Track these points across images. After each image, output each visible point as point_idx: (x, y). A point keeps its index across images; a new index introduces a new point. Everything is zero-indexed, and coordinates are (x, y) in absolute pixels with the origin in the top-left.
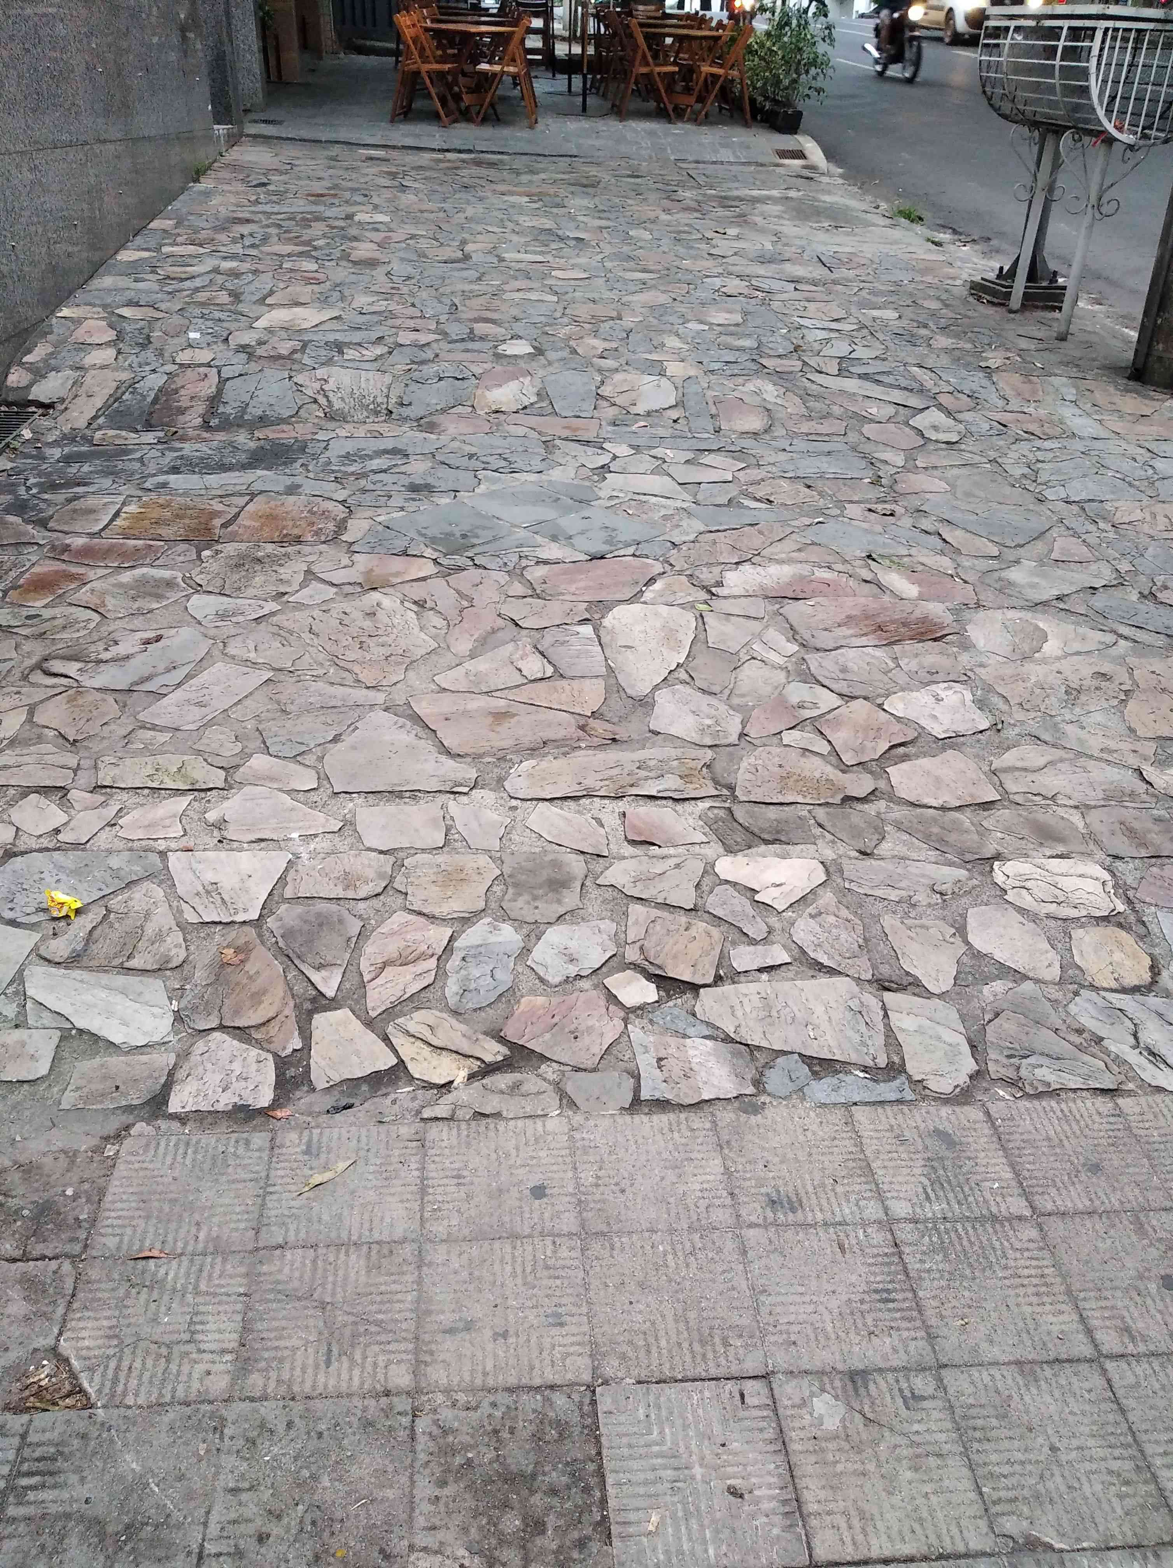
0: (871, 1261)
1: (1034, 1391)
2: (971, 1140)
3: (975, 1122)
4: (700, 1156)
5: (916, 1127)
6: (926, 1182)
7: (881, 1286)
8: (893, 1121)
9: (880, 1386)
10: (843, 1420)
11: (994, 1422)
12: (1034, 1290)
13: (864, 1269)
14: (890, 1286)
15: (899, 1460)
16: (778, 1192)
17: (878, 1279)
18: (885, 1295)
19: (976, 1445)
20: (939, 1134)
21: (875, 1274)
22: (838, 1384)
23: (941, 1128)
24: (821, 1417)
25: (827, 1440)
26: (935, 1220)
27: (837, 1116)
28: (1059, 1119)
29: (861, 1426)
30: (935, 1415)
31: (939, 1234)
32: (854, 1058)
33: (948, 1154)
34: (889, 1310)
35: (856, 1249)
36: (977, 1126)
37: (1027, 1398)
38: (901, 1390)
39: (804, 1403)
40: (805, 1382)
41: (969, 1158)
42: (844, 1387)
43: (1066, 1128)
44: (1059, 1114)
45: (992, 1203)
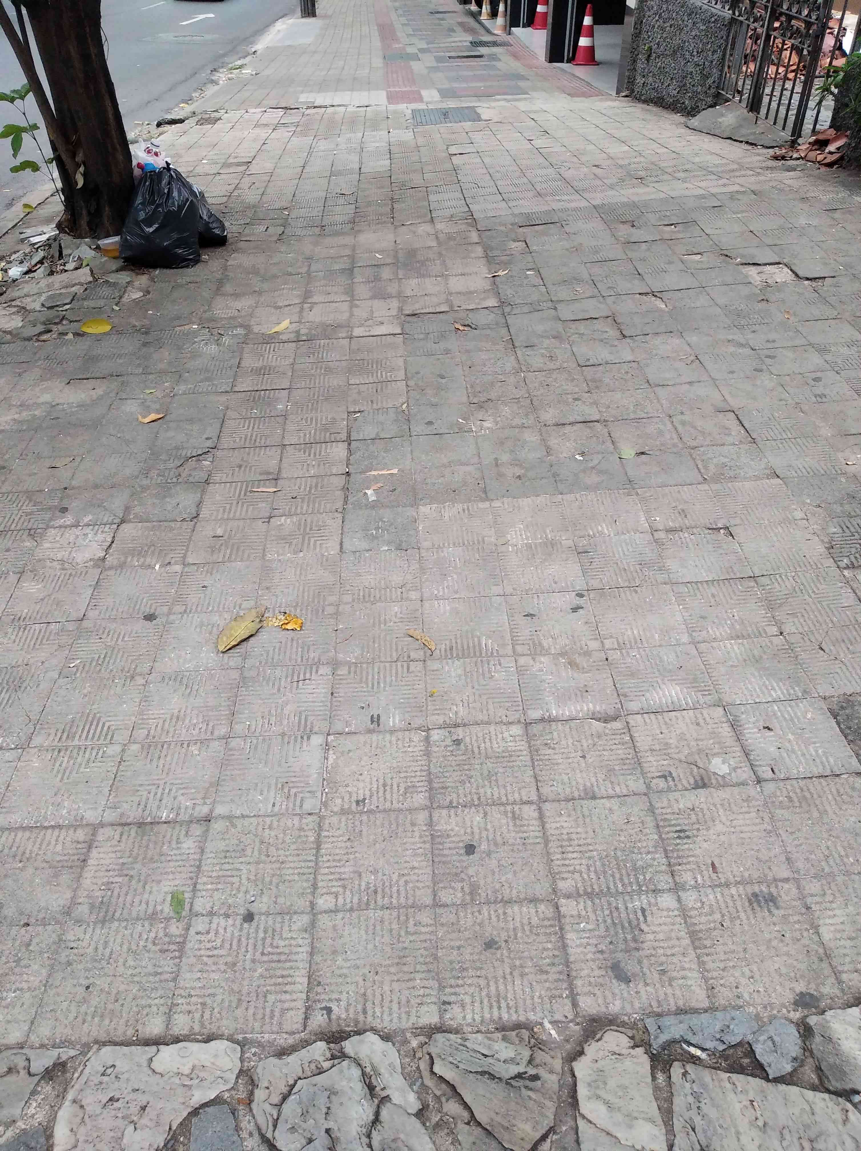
0: (691, 859)
1: (588, 784)
2: (597, 972)
3: (589, 993)
4: (843, 942)
5: (646, 984)
6: (643, 926)
7: (685, 841)
8: (669, 991)
9: (688, 781)
10: (710, 763)
11: (617, 768)
12: (572, 843)
13: (698, 852)
14: (678, 841)
15: (677, 747)
16: (769, 911)
17: (687, 846)
18: (682, 835)
19: (630, 757)
20: (624, 978)
21: (690, 850)
22: (714, 781)
23: (623, 986)
24: (724, 763)
25: (718, 753)
26: (640, 892)
27: (724, 996)
28: (506, 998)
29: (699, 761)
30: (653, 769)
31: (638, 882)
32: (707, 1075)
33: (620, 956)
34: (679, 825)
35: (703, 868)
36: (586, 989)
37: (593, 780)
38: (674, 780)
39: (735, 769)
40: (735, 780)
41: (602, 952)
42: (710, 779)
43: (502, 987)
44: (503, 1005)
45: (589, 909)
